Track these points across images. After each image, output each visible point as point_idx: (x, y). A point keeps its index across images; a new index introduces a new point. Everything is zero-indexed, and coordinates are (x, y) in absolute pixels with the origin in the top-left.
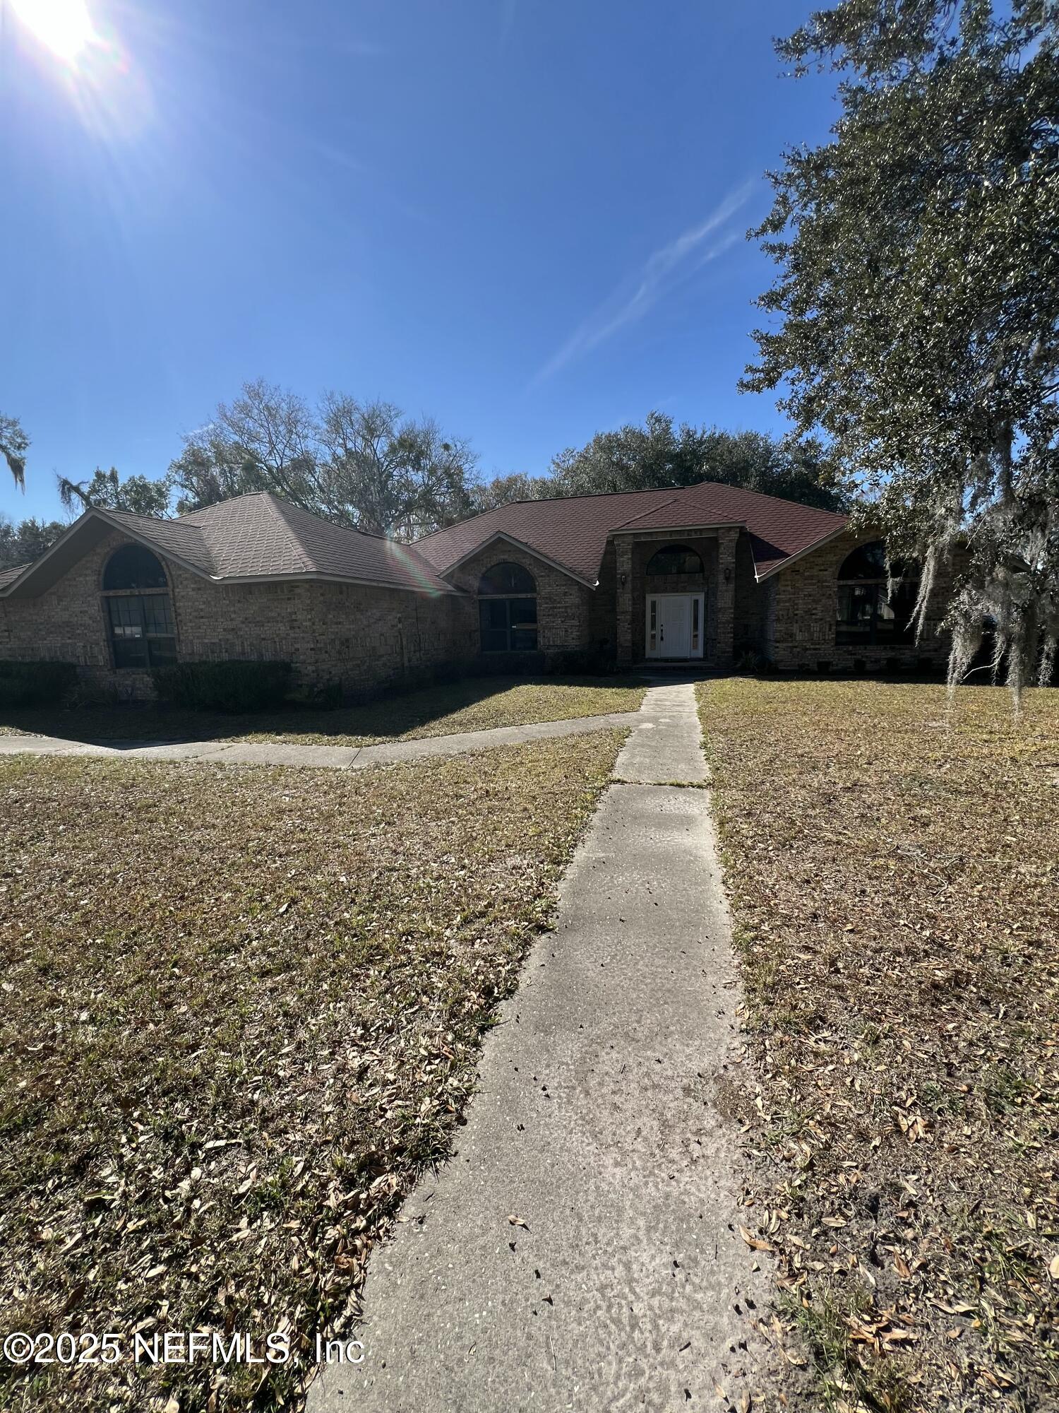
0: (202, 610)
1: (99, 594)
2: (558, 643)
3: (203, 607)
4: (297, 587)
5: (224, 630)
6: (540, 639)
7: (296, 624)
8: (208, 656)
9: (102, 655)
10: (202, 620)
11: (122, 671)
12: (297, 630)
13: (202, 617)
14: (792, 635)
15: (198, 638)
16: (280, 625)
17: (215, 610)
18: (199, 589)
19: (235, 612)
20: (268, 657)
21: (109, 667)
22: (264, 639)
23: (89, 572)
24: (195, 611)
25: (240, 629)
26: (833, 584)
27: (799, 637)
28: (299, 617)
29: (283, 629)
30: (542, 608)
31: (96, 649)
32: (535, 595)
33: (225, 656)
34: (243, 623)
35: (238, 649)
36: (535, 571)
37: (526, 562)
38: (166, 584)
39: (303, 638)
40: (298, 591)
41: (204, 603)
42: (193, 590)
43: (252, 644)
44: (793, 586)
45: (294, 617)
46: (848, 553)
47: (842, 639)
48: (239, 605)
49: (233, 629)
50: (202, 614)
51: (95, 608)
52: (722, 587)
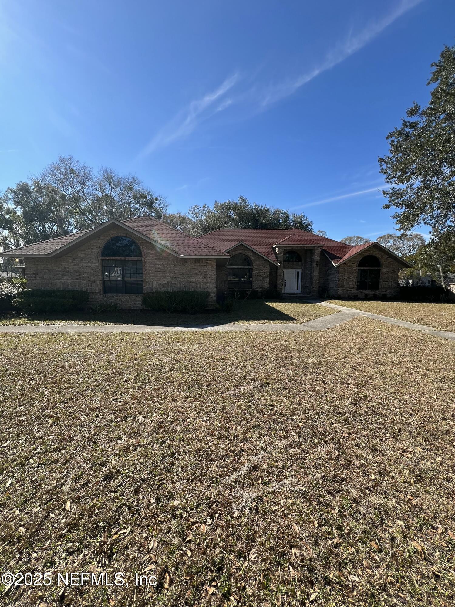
0: (159, 268)
1: (100, 258)
2: (261, 286)
3: (160, 267)
4: (210, 261)
5: (171, 277)
6: (254, 285)
7: (208, 276)
8: (160, 289)
9: (98, 287)
10: (158, 273)
11: (109, 295)
12: (208, 279)
13: (159, 272)
14: (343, 285)
15: (156, 280)
16: (199, 276)
17: (166, 268)
18: (159, 259)
19: (177, 270)
20: (193, 289)
21: (102, 293)
22: (191, 282)
23: (95, 247)
24: (156, 268)
25: (179, 278)
26: (356, 268)
27: (346, 286)
28: (210, 273)
29: (201, 278)
30: (255, 272)
31: (94, 285)
32: (252, 267)
33: (170, 290)
34: (181, 275)
35: (178, 286)
36: (253, 258)
37: (249, 254)
38: (142, 257)
39: (211, 282)
40: (210, 262)
41: (161, 265)
42: (156, 259)
43: (185, 284)
44: (344, 269)
45: (207, 273)
46: (361, 258)
47: (359, 287)
48: (179, 267)
49: (175, 277)
50: (159, 270)
51: (96, 265)
52: (315, 268)
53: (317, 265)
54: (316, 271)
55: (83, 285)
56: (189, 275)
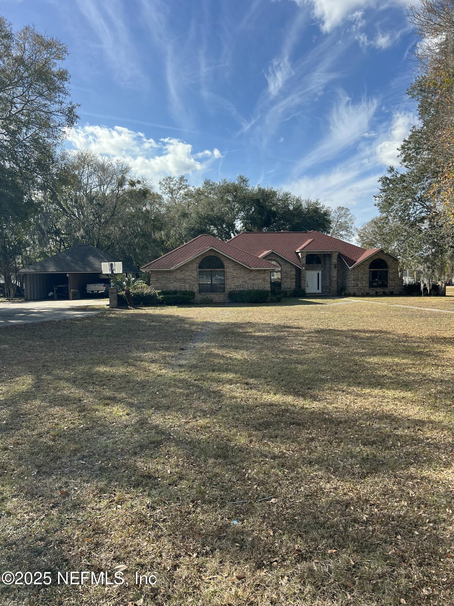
1: (198, 270)
5: (242, 281)
6: (282, 286)
8: (236, 289)
9: (196, 289)
10: (234, 279)
11: (203, 294)
15: (233, 284)
21: (199, 292)
22: (255, 284)
24: (233, 276)
26: (368, 270)
27: (360, 285)
29: (261, 281)
30: (283, 275)
31: (194, 287)
36: (281, 263)
37: (278, 260)
38: (224, 268)
43: (251, 286)
44: (358, 271)
45: (265, 278)
46: (371, 261)
47: (370, 286)
49: (245, 281)
51: (195, 274)
52: (334, 269)
53: (335, 267)
54: (334, 273)
55: (187, 287)
56: (253, 280)
